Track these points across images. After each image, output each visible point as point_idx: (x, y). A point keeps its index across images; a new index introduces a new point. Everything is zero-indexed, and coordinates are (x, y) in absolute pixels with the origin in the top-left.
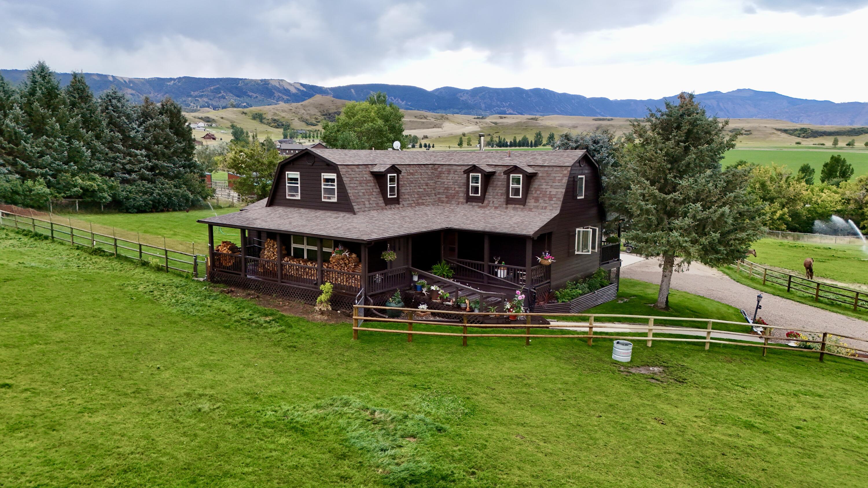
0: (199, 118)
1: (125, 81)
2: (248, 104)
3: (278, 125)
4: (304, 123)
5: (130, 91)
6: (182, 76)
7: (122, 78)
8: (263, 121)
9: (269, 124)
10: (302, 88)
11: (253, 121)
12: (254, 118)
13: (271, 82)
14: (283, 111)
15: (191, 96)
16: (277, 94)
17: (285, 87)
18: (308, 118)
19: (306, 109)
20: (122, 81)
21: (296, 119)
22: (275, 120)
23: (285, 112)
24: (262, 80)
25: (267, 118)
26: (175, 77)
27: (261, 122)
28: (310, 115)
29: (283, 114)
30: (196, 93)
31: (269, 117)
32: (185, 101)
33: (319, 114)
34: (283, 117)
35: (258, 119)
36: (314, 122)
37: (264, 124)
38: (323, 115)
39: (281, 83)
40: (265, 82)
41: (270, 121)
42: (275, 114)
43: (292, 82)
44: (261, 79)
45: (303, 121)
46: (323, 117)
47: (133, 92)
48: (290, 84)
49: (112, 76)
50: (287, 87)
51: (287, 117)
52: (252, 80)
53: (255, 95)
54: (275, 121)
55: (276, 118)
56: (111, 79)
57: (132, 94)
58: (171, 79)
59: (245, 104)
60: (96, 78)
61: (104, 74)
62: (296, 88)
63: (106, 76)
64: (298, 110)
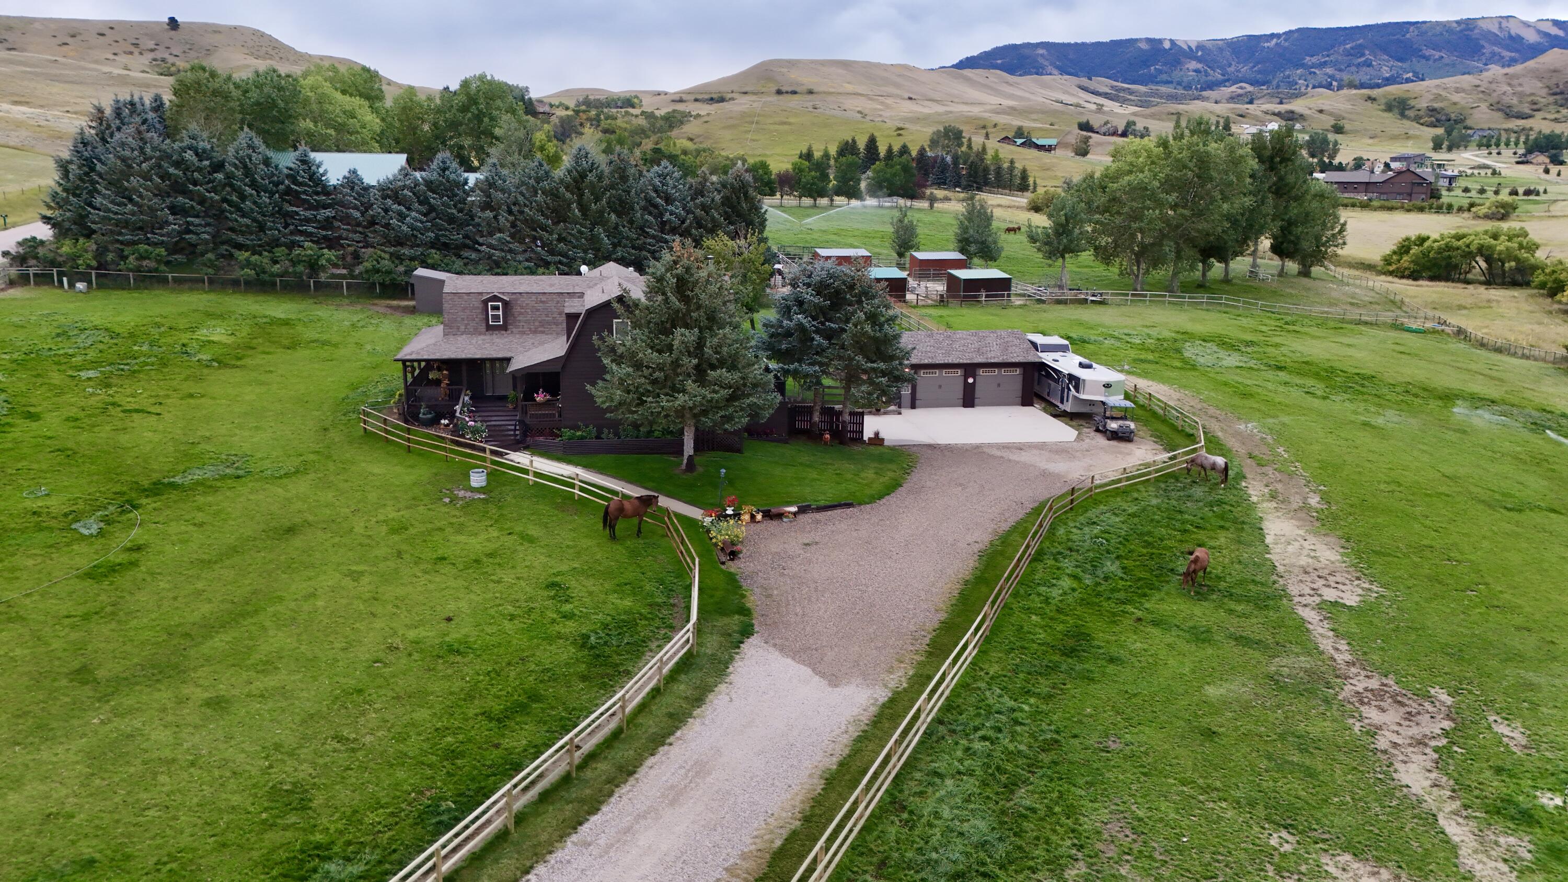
0: (1274, 114)
1: (1189, 47)
2: (1416, 74)
3: (1438, 120)
4: (1500, 114)
5: (1193, 65)
6: (1293, 28)
7: (1186, 42)
8: (1407, 112)
9: (1417, 119)
10: (1555, 31)
11: (1386, 115)
12: (1389, 108)
13: (1480, 23)
14: (1458, 90)
15: (1303, 66)
16: (1488, 49)
17: (1513, 33)
18: (1515, 101)
19: (1515, 82)
20: (1185, 47)
21: (1484, 106)
22: (1434, 110)
23: (1463, 91)
24: (1458, 22)
25: (1418, 106)
26: (1281, 32)
27: (1403, 115)
28: (1521, 95)
29: (1456, 98)
30: (1314, 60)
31: (1423, 104)
32: (1289, 77)
33: (1544, 92)
34: (1455, 104)
35: (1396, 111)
36: (1527, 111)
37: (1408, 118)
38: (1555, 94)
39: (1504, 24)
40: (1468, 25)
41: (1421, 113)
42: (1438, 97)
43: (1531, 18)
44: (1458, 18)
45: (1499, 110)
46: (1551, 99)
47: (1199, 66)
48: (1526, 25)
49: (1172, 41)
50: (1515, 30)
51: (1463, 102)
52: (1438, 23)
53: (1437, 55)
54: (1432, 111)
55: (1436, 105)
56: (1167, 45)
57: (1197, 71)
58: (1273, 36)
59: (1410, 75)
60: (1144, 46)
61: (1157, 37)
62: (1539, 32)
63: (1160, 41)
64: (1494, 86)
